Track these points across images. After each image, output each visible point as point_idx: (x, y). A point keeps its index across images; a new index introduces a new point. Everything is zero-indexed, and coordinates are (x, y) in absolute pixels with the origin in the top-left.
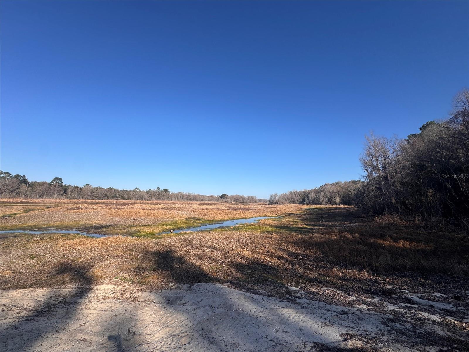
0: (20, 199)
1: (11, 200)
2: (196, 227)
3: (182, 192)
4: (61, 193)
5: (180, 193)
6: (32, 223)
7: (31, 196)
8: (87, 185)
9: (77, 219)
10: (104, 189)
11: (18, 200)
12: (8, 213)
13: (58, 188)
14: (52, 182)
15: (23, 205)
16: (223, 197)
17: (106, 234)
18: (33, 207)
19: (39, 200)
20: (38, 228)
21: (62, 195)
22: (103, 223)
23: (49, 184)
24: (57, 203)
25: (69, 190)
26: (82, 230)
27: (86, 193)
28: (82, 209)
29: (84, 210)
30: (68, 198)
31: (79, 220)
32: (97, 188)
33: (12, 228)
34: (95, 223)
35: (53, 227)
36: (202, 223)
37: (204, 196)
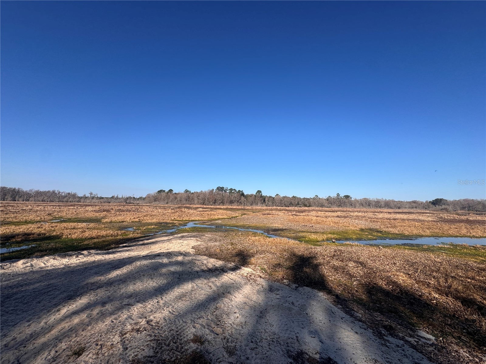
0: (241, 206)
1: (237, 207)
2: (370, 239)
3: (368, 198)
4: (262, 202)
5: (365, 199)
6: (241, 223)
7: (247, 204)
8: (277, 195)
9: (265, 222)
10: (289, 197)
11: (240, 207)
12: (234, 216)
13: (260, 198)
14: (256, 194)
15: (241, 211)
16: (437, 202)
17: (279, 236)
18: (246, 212)
19: (250, 208)
20: (243, 227)
21: (263, 203)
22: (281, 226)
23: (255, 196)
24: (259, 210)
25: (266, 199)
26: (266, 231)
27: (277, 201)
28: (270, 215)
29: (271, 215)
30: (266, 206)
31: (266, 223)
32: (284, 197)
33: (233, 226)
34: (276, 227)
35: (251, 227)
36: (380, 237)
37: (402, 202)
